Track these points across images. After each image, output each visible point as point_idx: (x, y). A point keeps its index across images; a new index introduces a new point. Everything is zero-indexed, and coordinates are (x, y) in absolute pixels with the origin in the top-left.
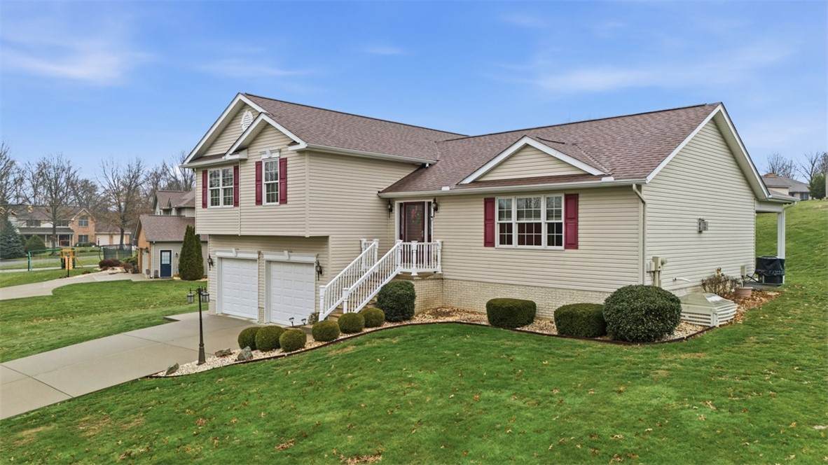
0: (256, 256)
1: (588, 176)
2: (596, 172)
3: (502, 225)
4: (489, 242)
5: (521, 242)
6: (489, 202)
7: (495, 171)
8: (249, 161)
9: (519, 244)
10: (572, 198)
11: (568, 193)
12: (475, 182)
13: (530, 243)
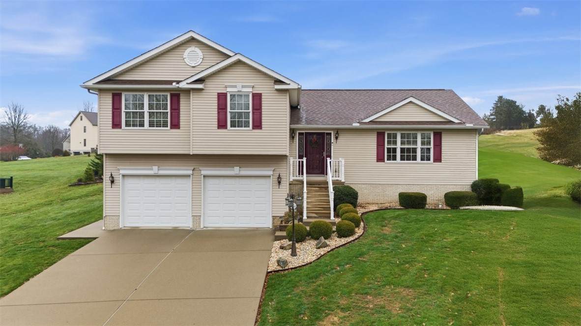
0: (190, 172)
1: (451, 122)
2: (456, 121)
3: (389, 149)
4: (380, 159)
5: (402, 159)
6: (380, 135)
7: (387, 115)
8: (204, 91)
9: (401, 160)
10: (438, 135)
11: (436, 131)
12: (372, 122)
13: (408, 159)
